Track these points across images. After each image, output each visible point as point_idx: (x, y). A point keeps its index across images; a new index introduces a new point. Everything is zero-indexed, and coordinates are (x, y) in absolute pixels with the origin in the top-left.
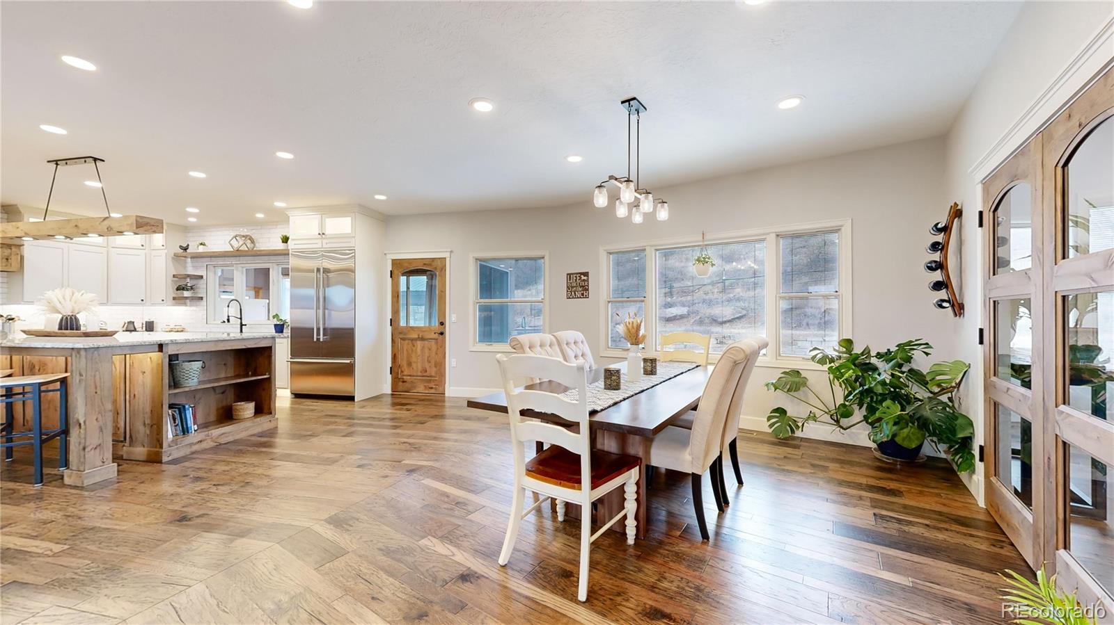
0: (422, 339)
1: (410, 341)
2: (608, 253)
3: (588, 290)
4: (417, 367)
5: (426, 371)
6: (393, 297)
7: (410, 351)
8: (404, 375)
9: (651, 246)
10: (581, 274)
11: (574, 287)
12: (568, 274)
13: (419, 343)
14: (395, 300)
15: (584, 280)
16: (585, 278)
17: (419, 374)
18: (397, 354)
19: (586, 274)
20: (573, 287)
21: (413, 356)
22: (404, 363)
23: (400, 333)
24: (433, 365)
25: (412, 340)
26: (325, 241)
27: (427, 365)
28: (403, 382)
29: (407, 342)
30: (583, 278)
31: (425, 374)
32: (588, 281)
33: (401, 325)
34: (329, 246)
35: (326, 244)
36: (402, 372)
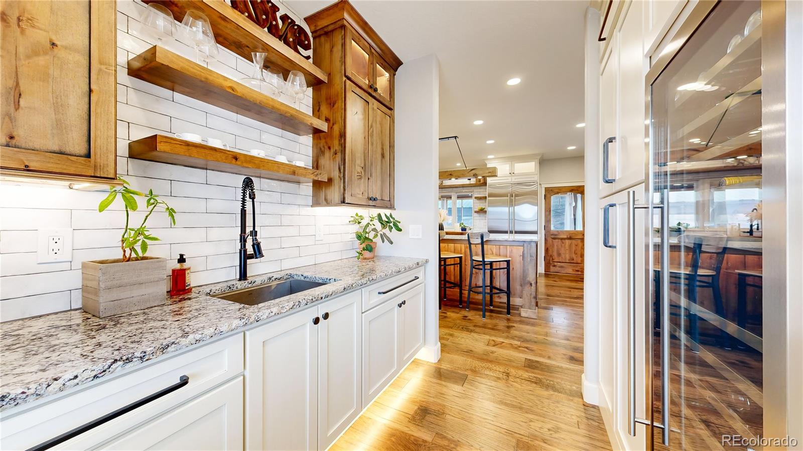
0: (570, 238)
1: (560, 240)
4: (565, 257)
5: (573, 260)
6: (546, 211)
7: (560, 247)
8: (554, 262)
13: (567, 242)
14: (548, 213)
17: (567, 261)
18: (549, 249)
21: (563, 249)
22: (555, 254)
23: (552, 235)
24: (580, 256)
25: (562, 239)
26: (513, 178)
27: (574, 256)
28: (554, 266)
29: (557, 240)
31: (573, 262)
33: (552, 229)
34: (516, 180)
35: (514, 180)
36: (553, 259)
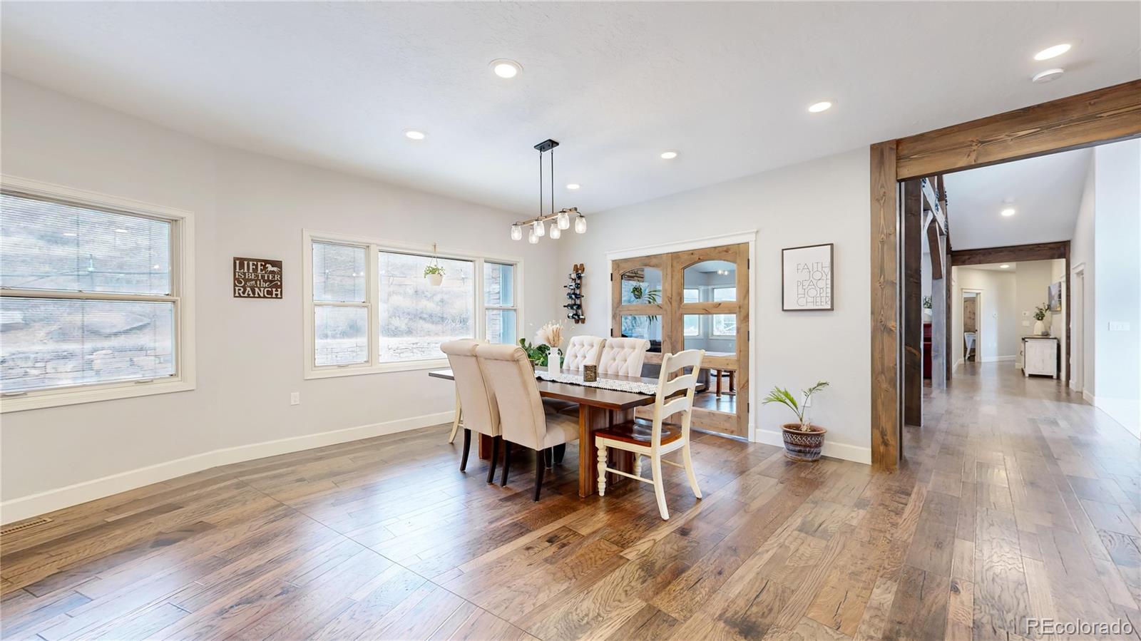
2: (312, 240)
3: (281, 287)
9: (378, 245)
10: (267, 262)
11: (251, 280)
12: (235, 259)
15: (273, 272)
16: (275, 269)
19: (277, 264)
20: (247, 280)
30: (270, 268)
32: (280, 273)
